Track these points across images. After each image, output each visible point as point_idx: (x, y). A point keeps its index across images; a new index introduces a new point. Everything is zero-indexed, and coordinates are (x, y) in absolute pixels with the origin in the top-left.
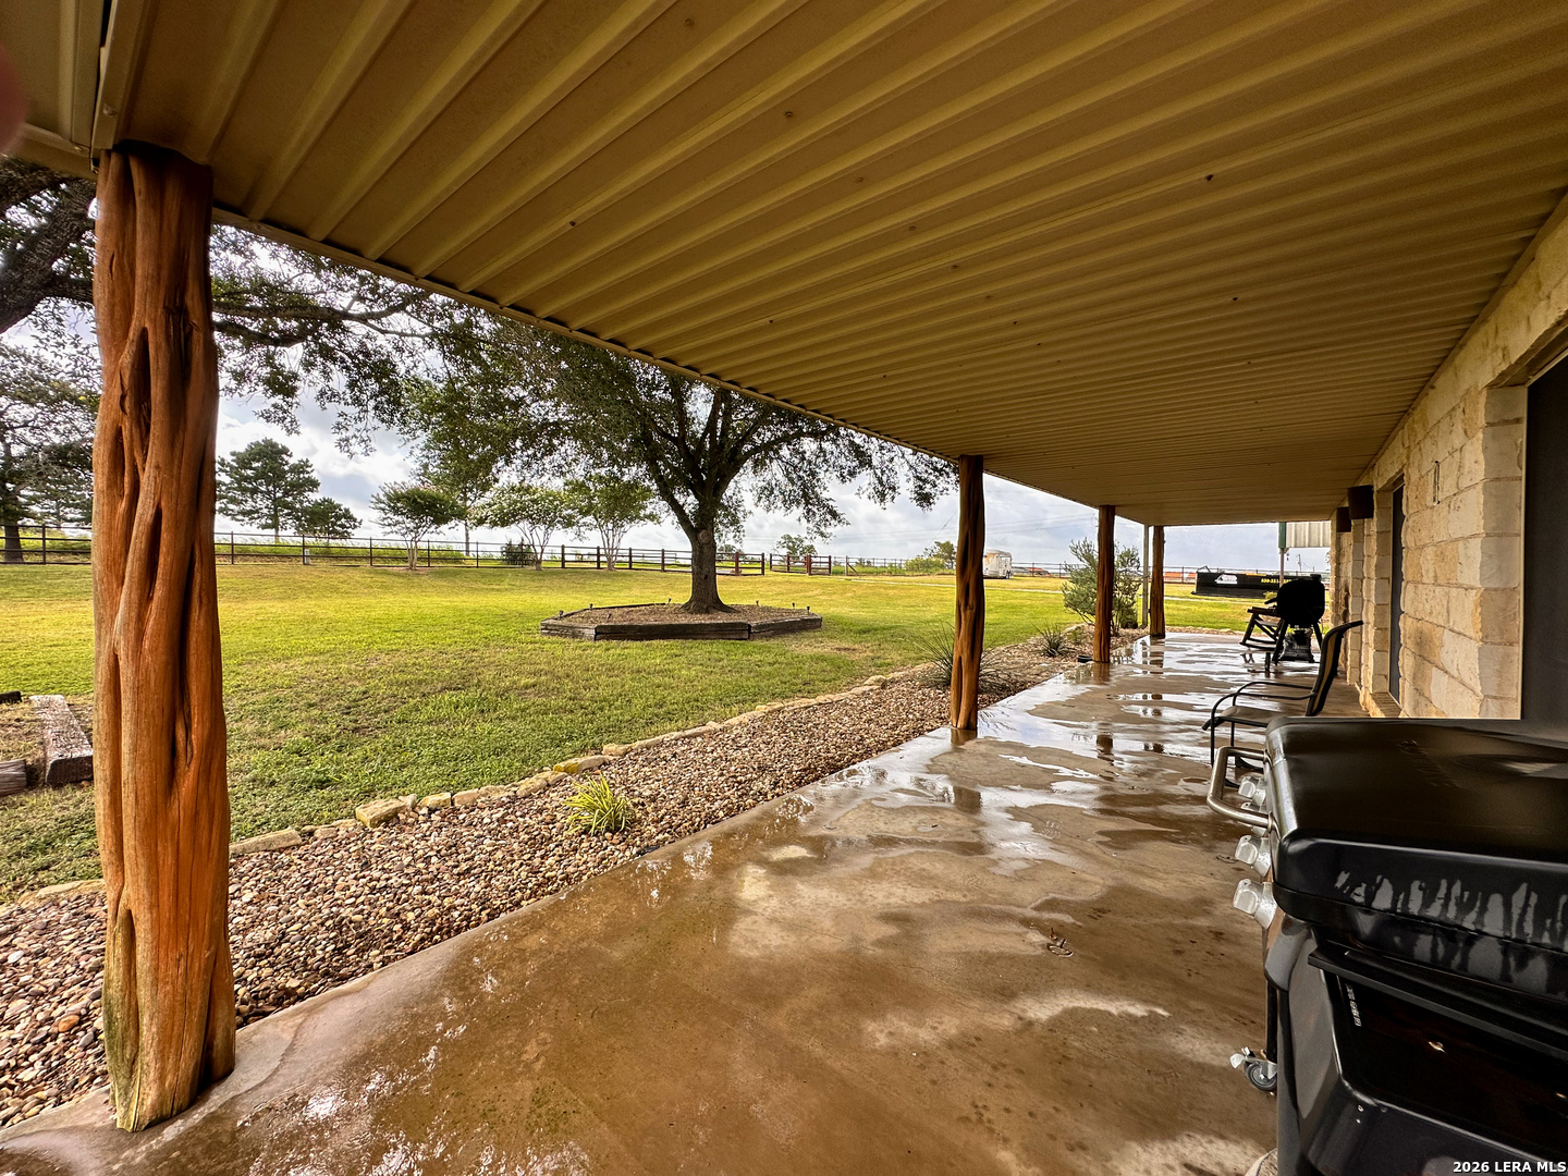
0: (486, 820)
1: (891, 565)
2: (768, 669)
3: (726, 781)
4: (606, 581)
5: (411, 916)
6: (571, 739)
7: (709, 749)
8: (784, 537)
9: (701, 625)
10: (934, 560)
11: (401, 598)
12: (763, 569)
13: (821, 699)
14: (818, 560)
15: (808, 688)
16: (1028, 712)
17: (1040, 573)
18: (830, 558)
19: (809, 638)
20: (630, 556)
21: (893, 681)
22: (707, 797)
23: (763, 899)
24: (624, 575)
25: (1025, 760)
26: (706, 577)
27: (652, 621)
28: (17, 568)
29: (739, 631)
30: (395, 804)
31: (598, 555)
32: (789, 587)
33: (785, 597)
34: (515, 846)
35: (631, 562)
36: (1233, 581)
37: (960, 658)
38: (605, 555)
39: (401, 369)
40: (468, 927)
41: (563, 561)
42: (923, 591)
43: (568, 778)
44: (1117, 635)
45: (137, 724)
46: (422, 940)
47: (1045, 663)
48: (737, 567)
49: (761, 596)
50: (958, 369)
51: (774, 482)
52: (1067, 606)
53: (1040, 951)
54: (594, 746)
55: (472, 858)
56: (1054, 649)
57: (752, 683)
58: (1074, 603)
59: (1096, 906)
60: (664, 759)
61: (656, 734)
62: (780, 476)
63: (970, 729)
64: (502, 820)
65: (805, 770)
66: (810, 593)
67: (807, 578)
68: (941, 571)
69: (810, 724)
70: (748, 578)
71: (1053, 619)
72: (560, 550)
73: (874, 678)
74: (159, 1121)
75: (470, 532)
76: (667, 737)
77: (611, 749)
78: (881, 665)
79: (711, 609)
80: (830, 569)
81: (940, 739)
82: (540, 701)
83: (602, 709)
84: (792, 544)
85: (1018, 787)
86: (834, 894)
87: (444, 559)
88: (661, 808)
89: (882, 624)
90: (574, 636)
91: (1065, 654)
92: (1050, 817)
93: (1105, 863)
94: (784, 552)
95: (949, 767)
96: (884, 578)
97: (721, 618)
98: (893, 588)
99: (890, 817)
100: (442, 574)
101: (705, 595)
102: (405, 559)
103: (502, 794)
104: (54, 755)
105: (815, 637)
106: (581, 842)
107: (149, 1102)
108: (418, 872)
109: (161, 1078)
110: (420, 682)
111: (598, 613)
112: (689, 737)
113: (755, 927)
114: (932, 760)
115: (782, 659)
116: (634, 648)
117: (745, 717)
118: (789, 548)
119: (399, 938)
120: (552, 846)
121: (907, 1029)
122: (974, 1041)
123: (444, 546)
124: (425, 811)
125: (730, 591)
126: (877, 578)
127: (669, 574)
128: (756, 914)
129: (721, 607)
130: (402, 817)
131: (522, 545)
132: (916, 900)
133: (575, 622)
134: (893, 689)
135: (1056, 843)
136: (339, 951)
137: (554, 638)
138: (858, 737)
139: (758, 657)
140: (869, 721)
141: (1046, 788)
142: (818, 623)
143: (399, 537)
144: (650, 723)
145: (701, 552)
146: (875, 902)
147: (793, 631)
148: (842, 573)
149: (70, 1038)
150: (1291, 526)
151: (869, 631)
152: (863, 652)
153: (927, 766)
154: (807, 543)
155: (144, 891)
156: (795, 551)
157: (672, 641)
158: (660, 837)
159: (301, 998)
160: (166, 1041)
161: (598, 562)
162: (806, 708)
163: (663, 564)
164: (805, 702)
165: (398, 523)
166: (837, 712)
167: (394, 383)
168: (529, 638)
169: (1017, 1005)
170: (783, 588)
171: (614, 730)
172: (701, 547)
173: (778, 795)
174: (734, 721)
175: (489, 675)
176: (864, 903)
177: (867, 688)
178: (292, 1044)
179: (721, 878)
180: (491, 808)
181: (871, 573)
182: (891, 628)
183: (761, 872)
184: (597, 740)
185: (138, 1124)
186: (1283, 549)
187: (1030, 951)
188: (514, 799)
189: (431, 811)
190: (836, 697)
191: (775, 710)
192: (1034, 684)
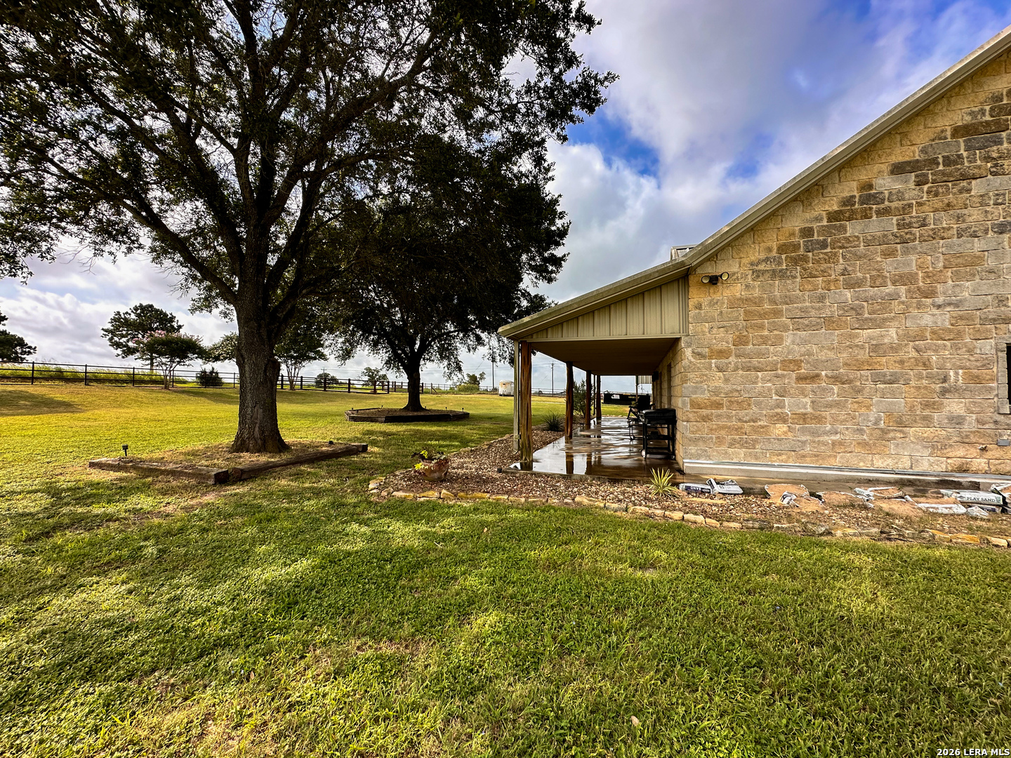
8: (366, 369)
20: (302, 381)
35: (301, 385)
36: (618, 397)
101: (415, 403)
118: (369, 376)
125: (427, 402)
129: (421, 408)
142: (468, 415)
150: (640, 377)
154: (381, 373)
172: (415, 381)
186: (637, 384)
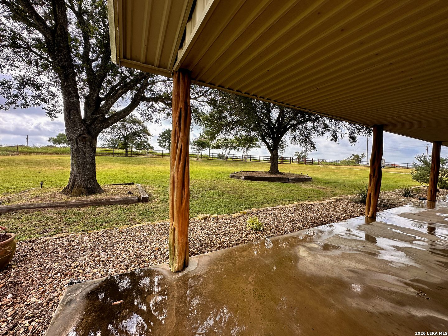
0: (226, 223)
1: (335, 162)
2: (296, 192)
3: (289, 222)
4: (244, 164)
5: (215, 242)
6: (242, 205)
7: (282, 213)
8: (296, 153)
9: (274, 178)
10: (351, 160)
11: (196, 167)
12: (290, 162)
13: (315, 202)
14: (308, 160)
15: (310, 199)
16: (398, 215)
17: (397, 167)
18: (313, 159)
19: (308, 184)
20: (251, 158)
21: (340, 199)
22: (284, 226)
23: (307, 257)
24: (249, 163)
25: (399, 231)
26: (275, 164)
27: (259, 176)
28: (127, 157)
29: (285, 180)
30: (206, 216)
31: (242, 157)
32: (299, 168)
33: (298, 171)
34: (235, 230)
37: (370, 194)
38: (244, 157)
39: (200, 110)
40: (227, 247)
41: (233, 158)
42: (348, 171)
43: (244, 215)
44: (439, 191)
45: (177, 189)
46: (218, 248)
47: (403, 199)
48: (282, 161)
49: (290, 170)
50: (383, 96)
51: (296, 136)
52: (413, 179)
53: (414, 295)
54: (249, 208)
55: (225, 231)
56: (407, 194)
57: (292, 195)
58: (416, 178)
59: (439, 286)
60: (269, 214)
61: (265, 207)
62: (298, 134)
63: (373, 218)
64: (230, 223)
65: (313, 223)
66: (306, 170)
67: (304, 165)
68: (354, 164)
69: (312, 210)
70: (286, 165)
71: (406, 184)
72: (232, 156)
73: (333, 198)
74: (178, 272)
75: (210, 150)
76: (269, 208)
77: (254, 209)
78: (335, 194)
79: (276, 173)
80: (312, 163)
81: (361, 220)
82: (233, 195)
83: (249, 198)
84: (299, 155)
85: (397, 240)
86: (330, 260)
87: (204, 157)
88: (271, 227)
89: (333, 181)
90: (238, 179)
91: (413, 196)
92: (413, 252)
93: (441, 272)
94: (296, 157)
95: (367, 229)
96: (332, 166)
97: (279, 176)
98: (336, 169)
99: (346, 241)
100: (204, 161)
101: (274, 169)
102: (196, 157)
103: (229, 217)
104: (142, 196)
105: (310, 183)
106: (251, 232)
107: (177, 267)
108: (214, 232)
109: (179, 263)
110: (204, 187)
111: (244, 173)
112: (275, 209)
113: (305, 263)
114: (359, 226)
115: (300, 189)
116: (255, 183)
117: (291, 205)
118: (298, 156)
119: (213, 246)
120: (244, 232)
121: (363, 304)
122: (390, 315)
123: (205, 154)
124: (212, 218)
125: (281, 168)
126: (329, 166)
127: (262, 163)
128: (305, 260)
129: (278, 173)
130: (207, 219)
131: (223, 154)
132: (360, 268)
133: (238, 175)
134: (341, 202)
135: (416, 261)
136: (201, 246)
137: (233, 179)
138: (330, 216)
139: (292, 188)
140: (333, 211)
141: (411, 242)
142: (310, 179)
143: (195, 152)
144: (263, 204)
145: (274, 157)
146: (345, 265)
147: (302, 181)
148: (317, 164)
149: (158, 252)
151: (328, 183)
152: (327, 189)
153: (358, 227)
155: (177, 224)
156: (300, 157)
157: (265, 182)
158: (272, 234)
159: (196, 254)
160: (180, 256)
161: (242, 159)
162: (310, 205)
163: (260, 160)
164: (310, 203)
165: (195, 148)
166: (321, 207)
167: (198, 113)
168: (227, 178)
169: (407, 309)
170: (297, 168)
171: (254, 204)
172: (274, 155)
173: (305, 229)
174: (288, 206)
175: (219, 187)
176: (341, 264)
177: (331, 201)
178: (198, 264)
179: (293, 248)
180: (227, 220)
181: (327, 164)
182: (337, 182)
183: (305, 249)
184: (249, 207)
185: (175, 271)
187: (410, 293)
188: (232, 218)
189: (213, 218)
190: (320, 202)
191: (300, 204)
192: (399, 206)
